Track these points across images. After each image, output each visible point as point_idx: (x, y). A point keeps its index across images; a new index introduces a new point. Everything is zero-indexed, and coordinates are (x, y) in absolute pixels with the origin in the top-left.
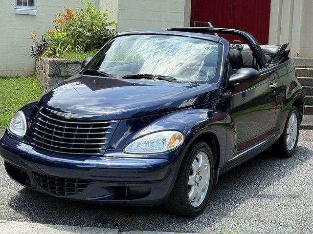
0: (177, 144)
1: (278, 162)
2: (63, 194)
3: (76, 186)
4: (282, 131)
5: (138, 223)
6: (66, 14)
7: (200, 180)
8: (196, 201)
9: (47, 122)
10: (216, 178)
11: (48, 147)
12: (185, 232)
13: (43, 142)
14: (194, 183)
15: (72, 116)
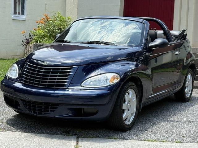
1: (180, 104)
2: (41, 114)
3: (50, 108)
4: (182, 84)
5: (90, 134)
6: (44, 18)
7: (130, 107)
8: (127, 120)
9: (32, 68)
10: (140, 108)
11: (32, 83)
12: (120, 139)
13: (29, 81)
14: (126, 109)
15: (48, 63)
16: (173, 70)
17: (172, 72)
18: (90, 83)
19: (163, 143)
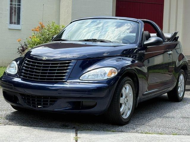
0: (113, 75)
3: (49, 101)
5: (88, 127)
6: (40, 26)
7: (127, 102)
8: (125, 114)
9: (31, 63)
11: (32, 78)
12: (118, 132)
13: (28, 75)
14: (123, 103)
15: (47, 58)
16: (165, 72)
17: (164, 73)
18: (88, 77)
19: (160, 135)
